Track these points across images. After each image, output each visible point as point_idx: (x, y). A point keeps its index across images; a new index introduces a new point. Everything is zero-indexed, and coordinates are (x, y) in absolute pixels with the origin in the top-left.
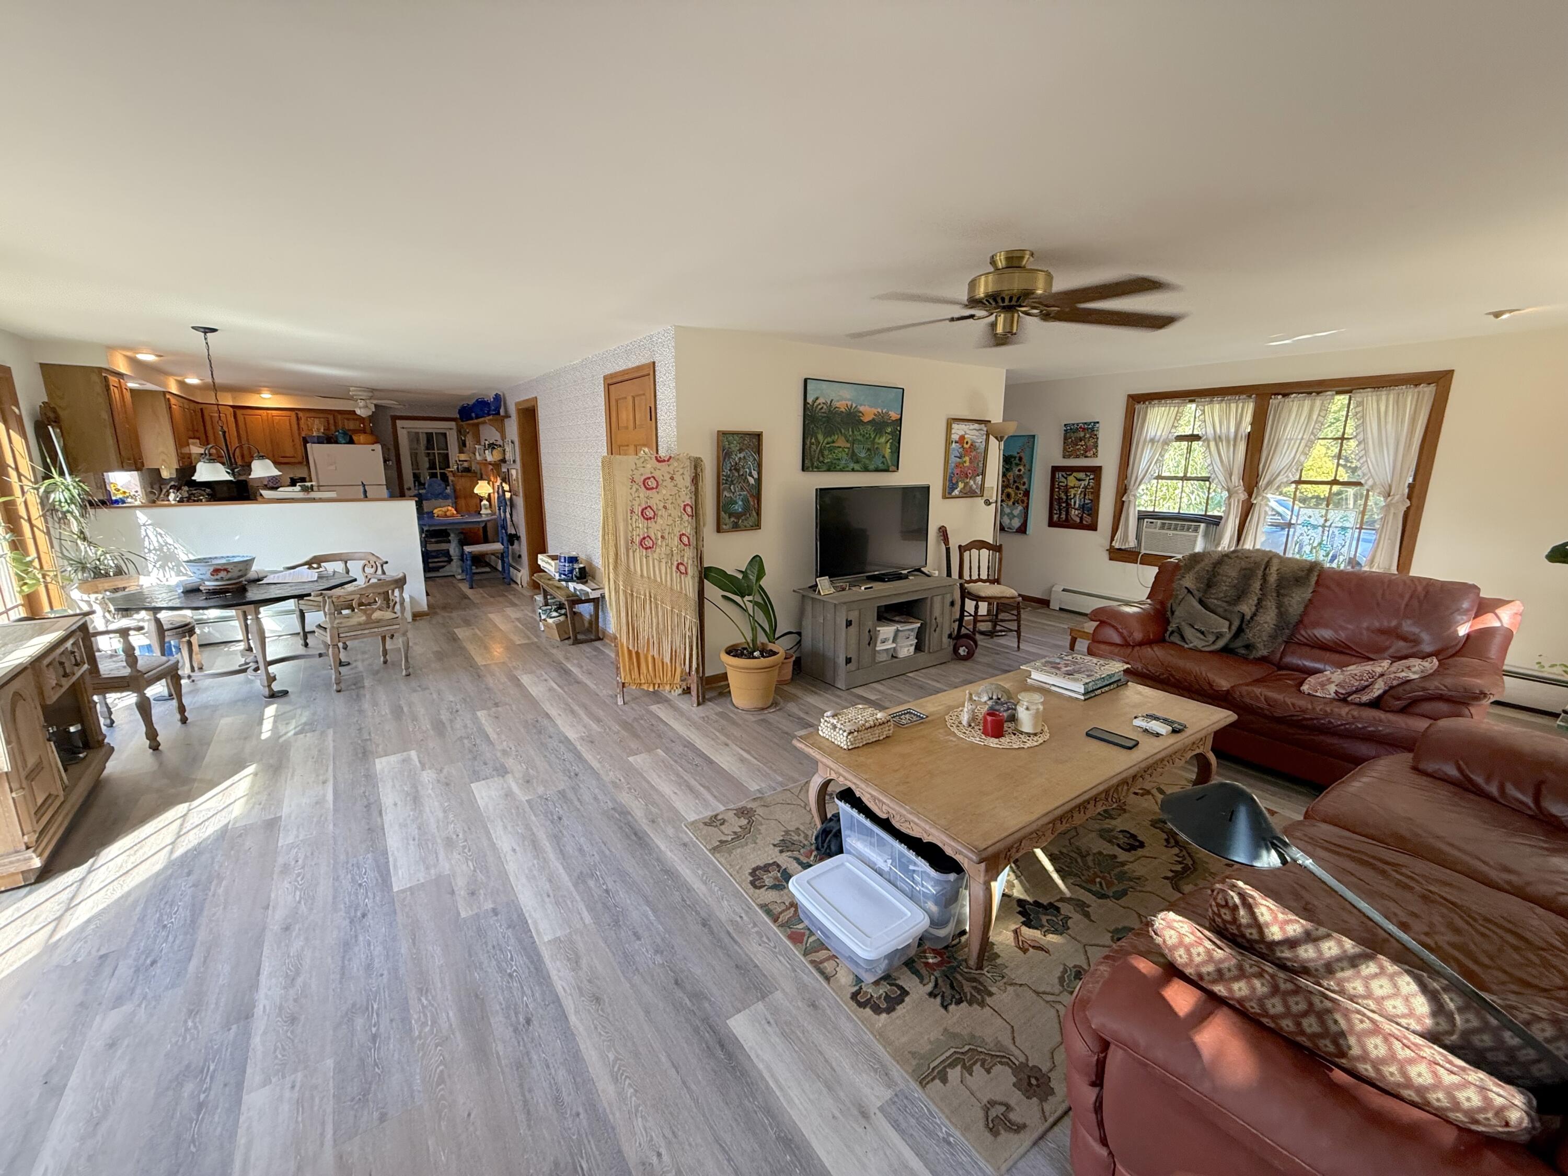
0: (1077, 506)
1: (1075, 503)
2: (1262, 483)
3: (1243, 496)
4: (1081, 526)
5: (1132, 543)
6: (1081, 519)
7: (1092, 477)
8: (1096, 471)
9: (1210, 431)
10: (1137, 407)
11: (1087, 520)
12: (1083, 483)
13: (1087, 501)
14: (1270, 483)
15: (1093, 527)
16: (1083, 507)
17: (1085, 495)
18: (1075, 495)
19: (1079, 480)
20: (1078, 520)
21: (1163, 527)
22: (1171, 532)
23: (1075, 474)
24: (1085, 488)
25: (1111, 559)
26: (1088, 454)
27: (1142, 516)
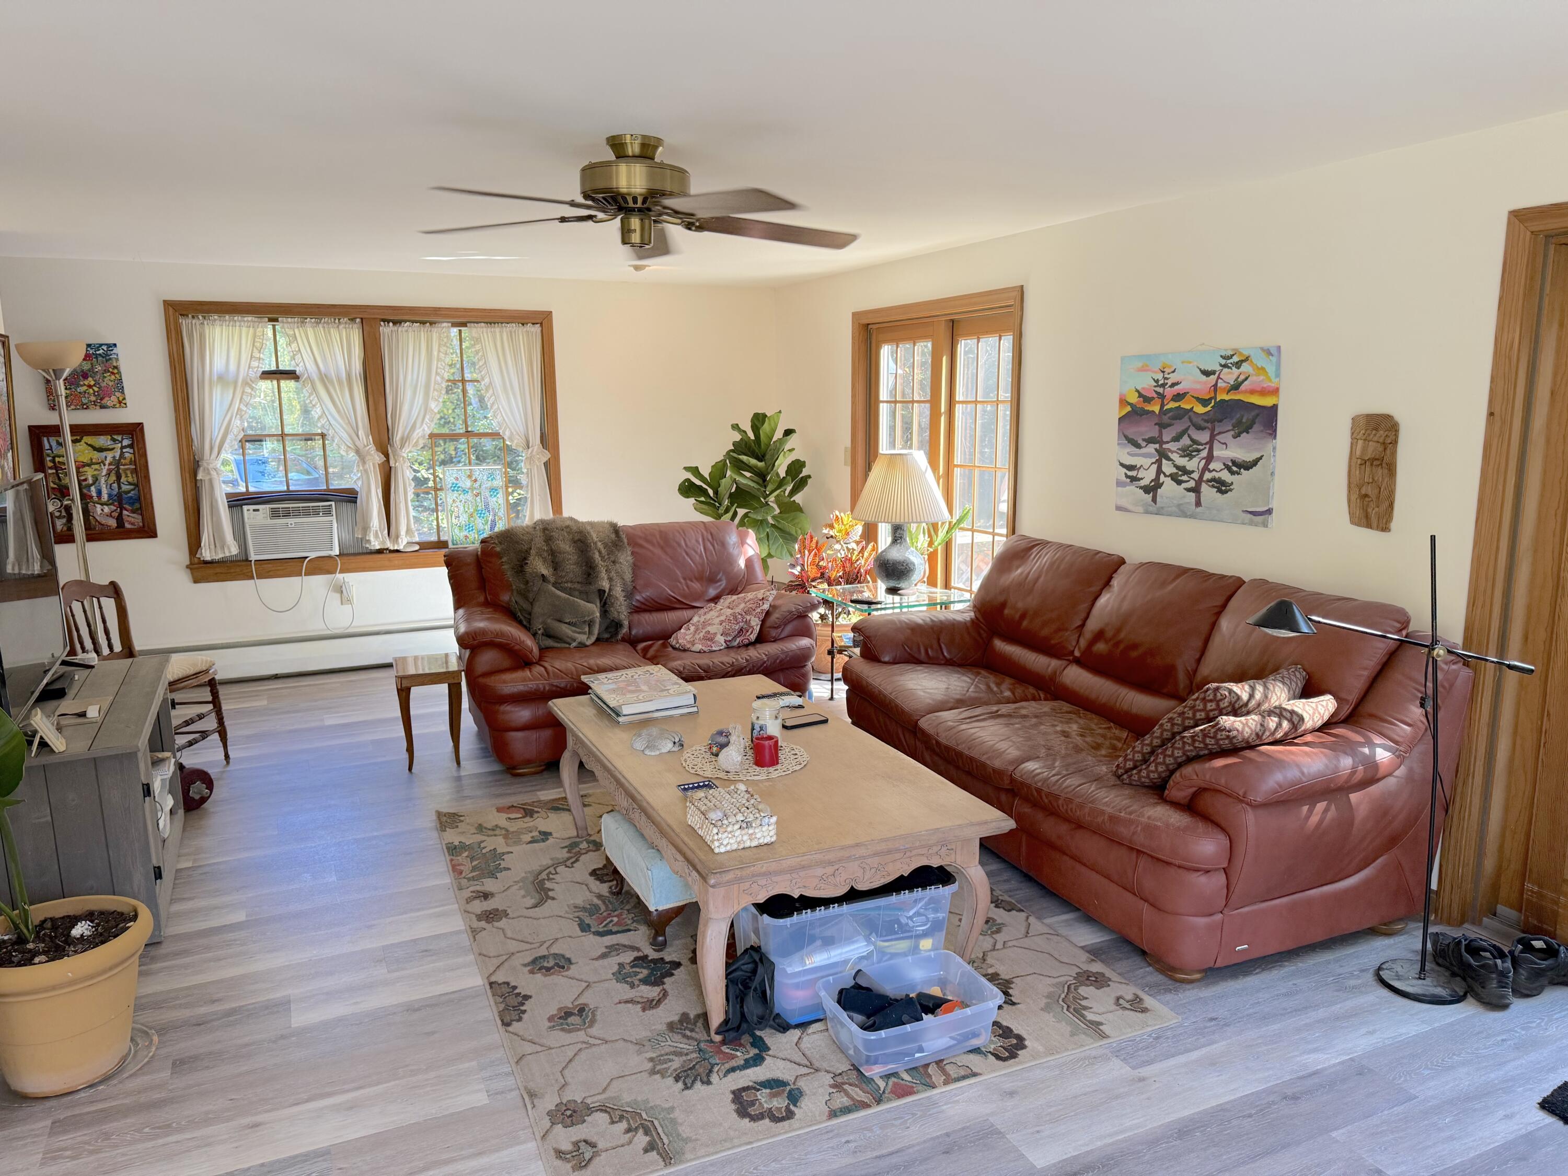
0: (105, 497)
1: (99, 493)
2: (397, 439)
3: (379, 458)
4: (121, 532)
5: (233, 549)
6: (120, 519)
7: (126, 442)
8: (135, 432)
9: (311, 367)
10: (184, 322)
11: (132, 520)
12: (110, 455)
13: (125, 488)
14: (405, 440)
15: (148, 531)
16: (118, 500)
17: (119, 477)
18: (96, 479)
19: (100, 450)
20: (113, 523)
21: (275, 514)
22: (291, 521)
23: (86, 439)
24: (117, 463)
25: (196, 581)
26: (107, 402)
27: (237, 502)
